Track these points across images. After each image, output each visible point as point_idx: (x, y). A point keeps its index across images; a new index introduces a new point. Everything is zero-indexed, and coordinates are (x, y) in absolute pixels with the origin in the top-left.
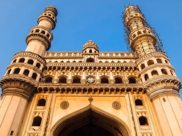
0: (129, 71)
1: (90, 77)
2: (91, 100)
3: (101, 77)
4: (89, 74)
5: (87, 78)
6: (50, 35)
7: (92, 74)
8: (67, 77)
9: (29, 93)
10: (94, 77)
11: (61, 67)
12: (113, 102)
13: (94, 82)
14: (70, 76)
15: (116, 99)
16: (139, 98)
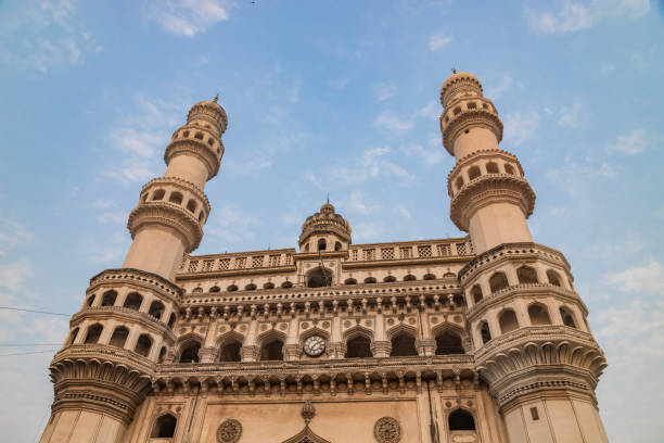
0: (437, 309)
1: (315, 333)
2: (308, 415)
3: (347, 333)
4: (311, 326)
5: (305, 337)
6: (197, 201)
7: (320, 326)
8: (243, 338)
9: (127, 399)
10: (324, 336)
11: (227, 308)
12: (376, 419)
13: (324, 352)
14: (251, 335)
15: (386, 410)
16: (464, 404)
